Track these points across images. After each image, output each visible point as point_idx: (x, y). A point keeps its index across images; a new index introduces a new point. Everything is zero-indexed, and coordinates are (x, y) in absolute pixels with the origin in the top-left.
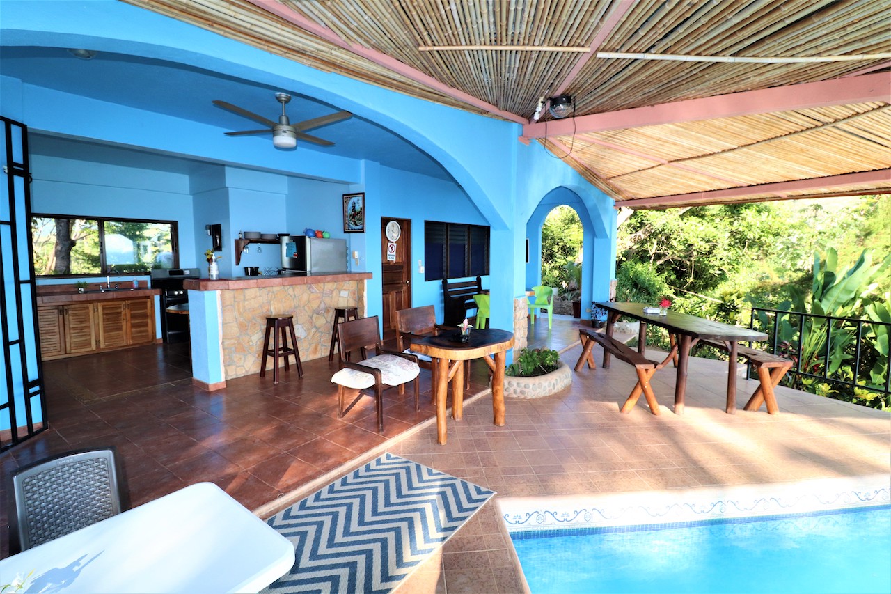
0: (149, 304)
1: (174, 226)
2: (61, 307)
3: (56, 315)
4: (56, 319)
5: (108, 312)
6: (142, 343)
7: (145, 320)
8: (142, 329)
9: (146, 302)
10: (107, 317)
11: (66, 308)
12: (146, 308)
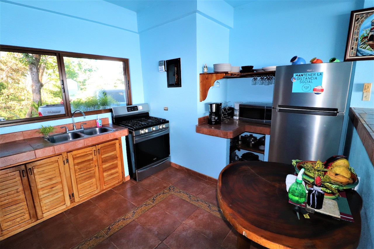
0: (117, 145)
1: (126, 62)
2: (23, 167)
3: (18, 178)
4: (19, 182)
5: (80, 161)
6: (114, 185)
7: (115, 162)
8: (113, 171)
9: (115, 144)
10: (79, 167)
11: (29, 166)
12: (115, 150)
